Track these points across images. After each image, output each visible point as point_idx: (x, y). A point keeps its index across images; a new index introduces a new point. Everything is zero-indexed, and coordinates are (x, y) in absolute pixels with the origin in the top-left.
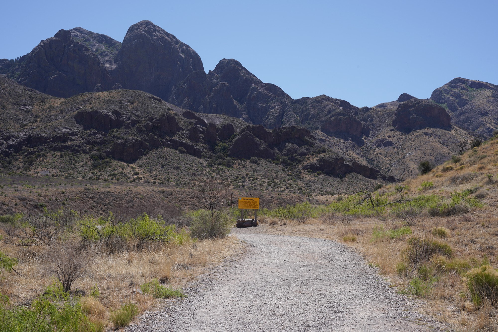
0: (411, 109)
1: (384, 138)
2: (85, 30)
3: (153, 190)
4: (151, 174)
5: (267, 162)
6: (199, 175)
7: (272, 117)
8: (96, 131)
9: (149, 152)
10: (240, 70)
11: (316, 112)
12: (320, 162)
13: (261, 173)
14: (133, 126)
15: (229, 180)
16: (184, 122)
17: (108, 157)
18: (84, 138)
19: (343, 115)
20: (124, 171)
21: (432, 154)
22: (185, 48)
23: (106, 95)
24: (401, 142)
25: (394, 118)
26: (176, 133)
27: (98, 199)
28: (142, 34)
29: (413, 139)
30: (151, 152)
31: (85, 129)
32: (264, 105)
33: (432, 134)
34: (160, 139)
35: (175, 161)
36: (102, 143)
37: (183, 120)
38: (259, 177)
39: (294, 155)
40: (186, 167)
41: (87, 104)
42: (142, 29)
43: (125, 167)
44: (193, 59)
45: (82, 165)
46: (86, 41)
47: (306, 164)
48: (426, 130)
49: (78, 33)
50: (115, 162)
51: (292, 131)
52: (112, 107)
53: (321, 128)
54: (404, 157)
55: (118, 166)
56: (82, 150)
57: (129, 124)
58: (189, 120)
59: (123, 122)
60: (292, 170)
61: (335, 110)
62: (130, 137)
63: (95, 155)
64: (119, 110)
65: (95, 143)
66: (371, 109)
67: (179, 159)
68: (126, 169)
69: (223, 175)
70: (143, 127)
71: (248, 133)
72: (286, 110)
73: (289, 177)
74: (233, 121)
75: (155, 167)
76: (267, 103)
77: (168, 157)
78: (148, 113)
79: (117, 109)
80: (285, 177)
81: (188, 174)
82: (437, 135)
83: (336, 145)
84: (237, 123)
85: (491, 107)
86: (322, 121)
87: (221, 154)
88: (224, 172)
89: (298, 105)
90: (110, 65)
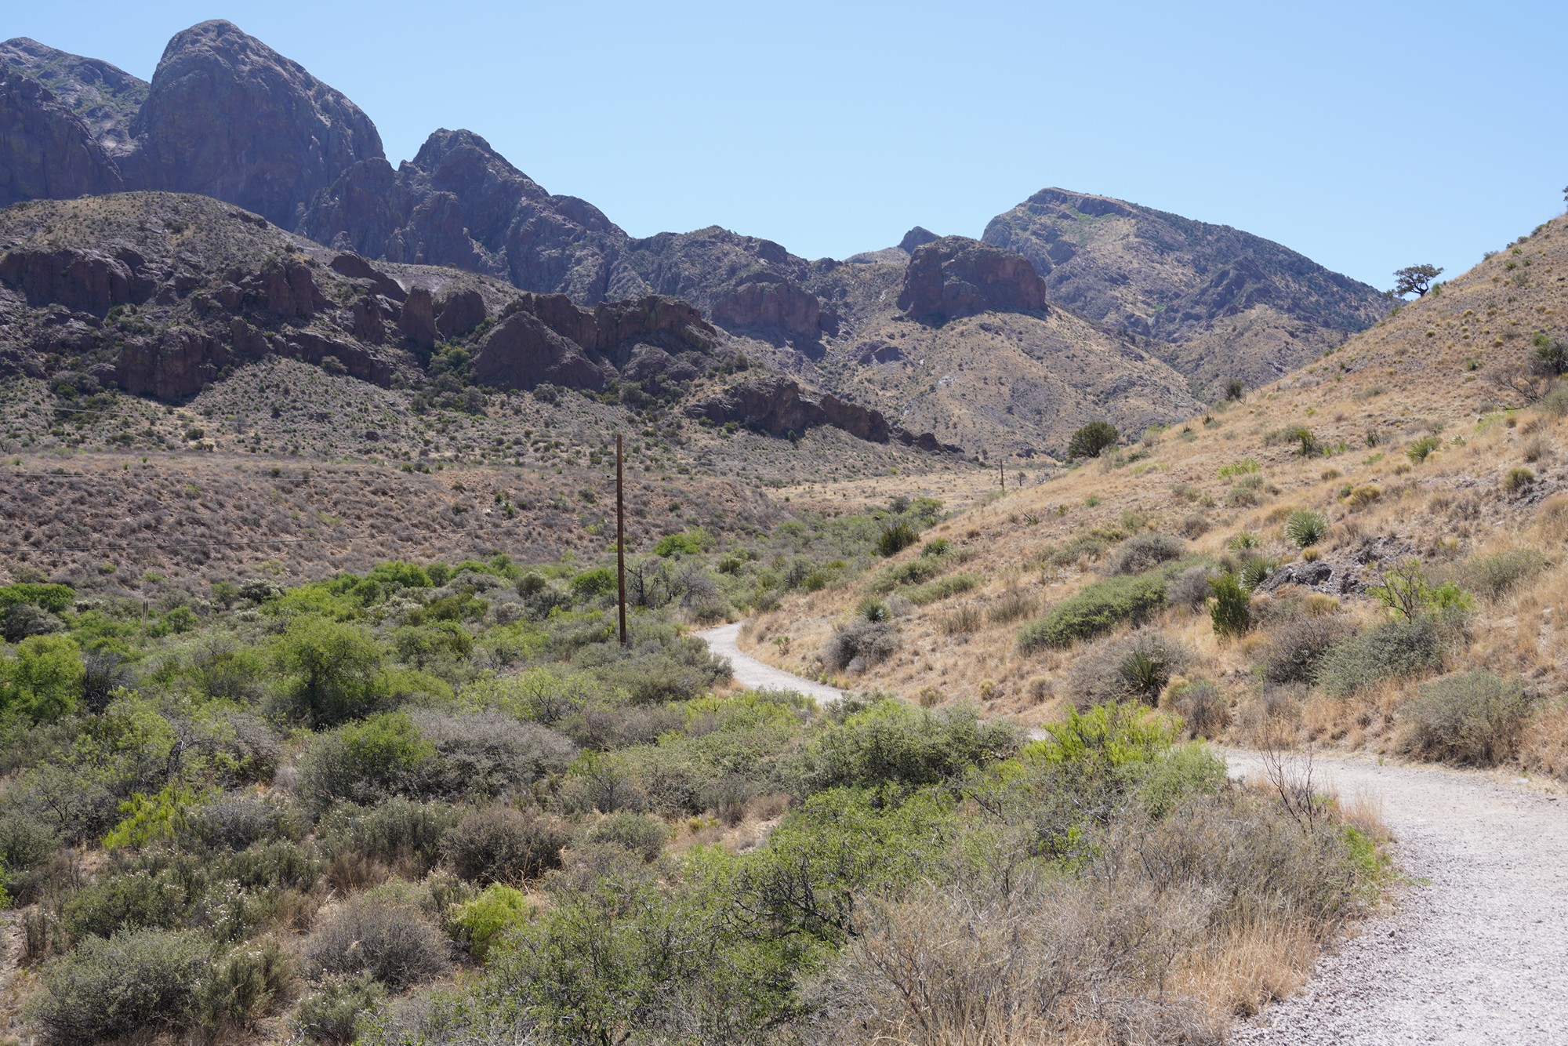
0: (945, 264)
1: (878, 339)
2: (42, 46)
3: (238, 468)
4: (242, 437)
5: (582, 399)
6: (386, 437)
7: (578, 286)
8: (66, 311)
9: (233, 371)
10: (488, 160)
11: (696, 271)
12: (733, 396)
13: (569, 429)
14: (182, 296)
15: (477, 449)
16: (336, 286)
17: (106, 388)
18: (30, 331)
19: (770, 278)
20: (157, 428)
21: (1003, 380)
22: (330, 98)
23: (96, 207)
24: (922, 350)
25: (901, 288)
26: (313, 317)
27: (14, 499)
28: (207, 57)
29: (953, 342)
30: (238, 373)
31: (33, 304)
32: (555, 253)
33: (1002, 329)
34: (266, 333)
35: (314, 398)
36: (87, 345)
37: (334, 279)
38: (562, 440)
39: (659, 378)
40: (346, 415)
41: (39, 234)
42: (207, 41)
43: (160, 415)
44: (354, 130)
45: (23, 411)
46: (47, 75)
47: (693, 401)
48: (985, 318)
49: (21, 54)
50: (126, 403)
51: (650, 311)
52: (117, 240)
53: (713, 314)
54: (933, 389)
55: (136, 414)
56: (23, 367)
57: (168, 290)
58: (351, 281)
59: (152, 284)
60: (654, 419)
61: (748, 265)
62: (174, 328)
63: (65, 382)
64: (139, 250)
65: (63, 346)
66: (840, 263)
67: (327, 391)
68: (164, 422)
69: (459, 435)
70: (214, 298)
71: (525, 316)
72: (616, 268)
73: (651, 440)
74: (481, 282)
75: (252, 416)
76: (564, 250)
77: (291, 386)
78: (226, 259)
79: (130, 246)
80: (637, 440)
81: (354, 434)
82: (1013, 331)
84: (493, 290)
85: (1135, 261)
86: (714, 297)
87: (449, 376)
88: (461, 427)
89: (647, 253)
90: (119, 142)
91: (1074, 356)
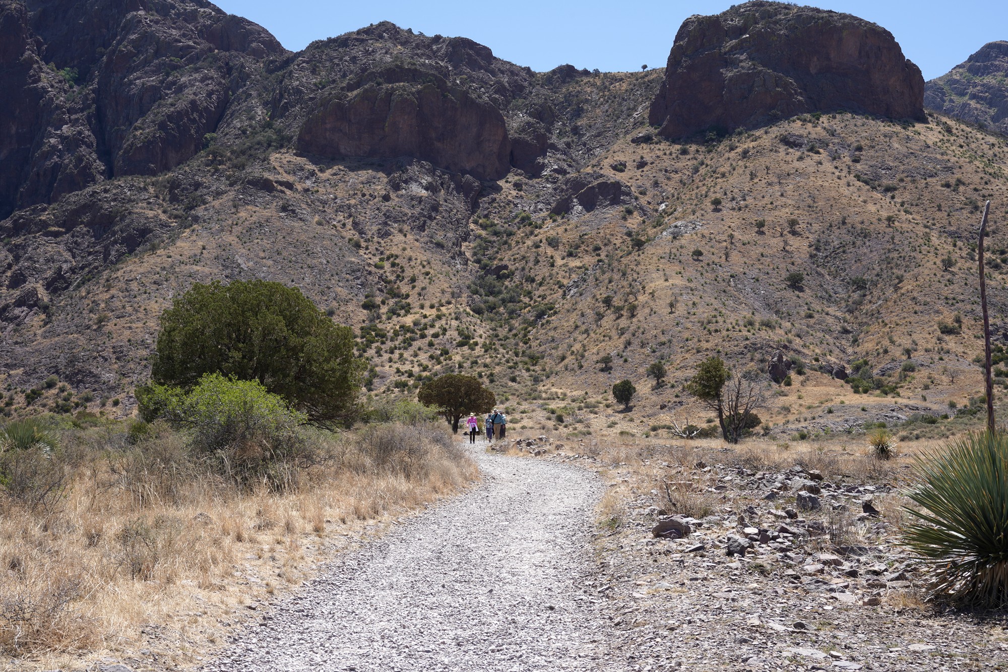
0: (731, 43)
1: (594, 172)
21: (799, 227)
24: (670, 188)
29: (724, 169)
33: (823, 143)
48: (796, 127)
53: (300, 139)
66: (586, 73)
76: (168, 75)
82: (844, 145)
83: (340, 209)
91: (959, 182)
